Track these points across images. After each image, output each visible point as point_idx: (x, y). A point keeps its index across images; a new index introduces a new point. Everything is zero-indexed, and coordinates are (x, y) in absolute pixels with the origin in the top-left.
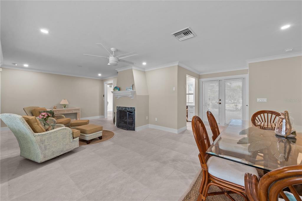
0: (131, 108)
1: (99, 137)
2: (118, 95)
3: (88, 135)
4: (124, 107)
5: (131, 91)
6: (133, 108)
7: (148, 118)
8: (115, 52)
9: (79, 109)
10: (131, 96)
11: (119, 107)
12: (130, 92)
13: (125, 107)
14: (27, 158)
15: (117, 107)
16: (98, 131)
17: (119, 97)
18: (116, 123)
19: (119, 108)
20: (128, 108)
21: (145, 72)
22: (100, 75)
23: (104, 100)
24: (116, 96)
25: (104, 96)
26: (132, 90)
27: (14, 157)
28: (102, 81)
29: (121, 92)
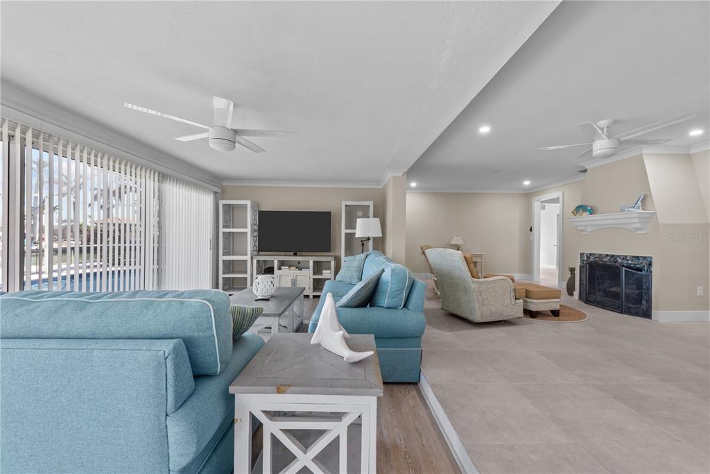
0: (637, 258)
1: (552, 311)
2: (587, 226)
3: (533, 301)
4: (607, 255)
5: (639, 213)
6: (645, 258)
7: (706, 290)
8: (608, 127)
9: (481, 256)
10: (638, 226)
11: (591, 254)
12: (636, 215)
13: (613, 256)
14: (453, 312)
15: (582, 254)
16: (552, 298)
17: (589, 229)
18: (576, 293)
19: (588, 258)
20: (625, 258)
21: (689, 155)
22: (527, 183)
23: (531, 238)
24: (582, 228)
25: (531, 230)
26: (641, 211)
27: (432, 310)
28: (528, 195)
29: (598, 218)
